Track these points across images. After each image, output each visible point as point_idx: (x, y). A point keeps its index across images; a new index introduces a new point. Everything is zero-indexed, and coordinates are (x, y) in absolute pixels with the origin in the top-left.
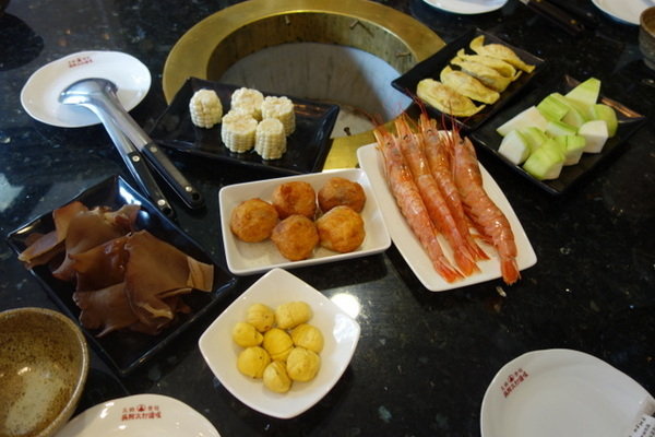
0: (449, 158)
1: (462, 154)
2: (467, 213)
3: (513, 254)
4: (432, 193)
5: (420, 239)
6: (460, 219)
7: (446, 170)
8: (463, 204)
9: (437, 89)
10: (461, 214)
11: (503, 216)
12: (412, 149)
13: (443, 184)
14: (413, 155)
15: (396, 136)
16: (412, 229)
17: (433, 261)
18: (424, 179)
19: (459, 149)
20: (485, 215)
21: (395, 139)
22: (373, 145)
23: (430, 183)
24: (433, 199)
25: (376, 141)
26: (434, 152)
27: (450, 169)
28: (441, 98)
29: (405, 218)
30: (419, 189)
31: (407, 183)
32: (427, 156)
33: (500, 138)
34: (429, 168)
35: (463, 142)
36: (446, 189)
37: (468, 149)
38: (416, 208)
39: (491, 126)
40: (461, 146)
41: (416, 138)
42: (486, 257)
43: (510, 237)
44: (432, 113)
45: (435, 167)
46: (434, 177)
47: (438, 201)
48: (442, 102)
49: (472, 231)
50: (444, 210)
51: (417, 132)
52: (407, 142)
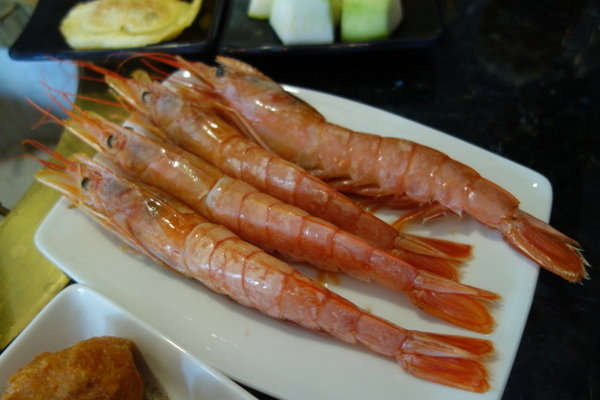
0: (224, 117)
1: (239, 94)
2: (350, 193)
3: (510, 203)
4: (260, 214)
5: (323, 334)
6: (354, 218)
7: (242, 146)
8: (328, 180)
9: (97, 14)
10: (348, 206)
11: (415, 146)
12: (142, 155)
13: (263, 175)
14: (154, 165)
15: (92, 153)
16: (287, 323)
17: (393, 359)
18: (217, 197)
19: (227, 88)
20: (387, 172)
21: (93, 164)
22: (59, 207)
23: (238, 196)
24: (274, 227)
25: (58, 194)
26: (188, 127)
27: (244, 135)
28: (116, 25)
29: (255, 312)
30: (228, 226)
31: (195, 237)
32: (182, 146)
33: (264, 24)
34: (209, 164)
35: (221, 72)
36: (277, 180)
37: (240, 75)
38: (262, 280)
39: (235, 14)
40: (223, 80)
41: (132, 129)
42: (464, 251)
43: (471, 176)
44: (123, 63)
45: (216, 155)
46: (232, 174)
47: (287, 222)
48: (123, 30)
49: (388, 218)
50: (317, 232)
51: (126, 115)
52: (122, 147)
